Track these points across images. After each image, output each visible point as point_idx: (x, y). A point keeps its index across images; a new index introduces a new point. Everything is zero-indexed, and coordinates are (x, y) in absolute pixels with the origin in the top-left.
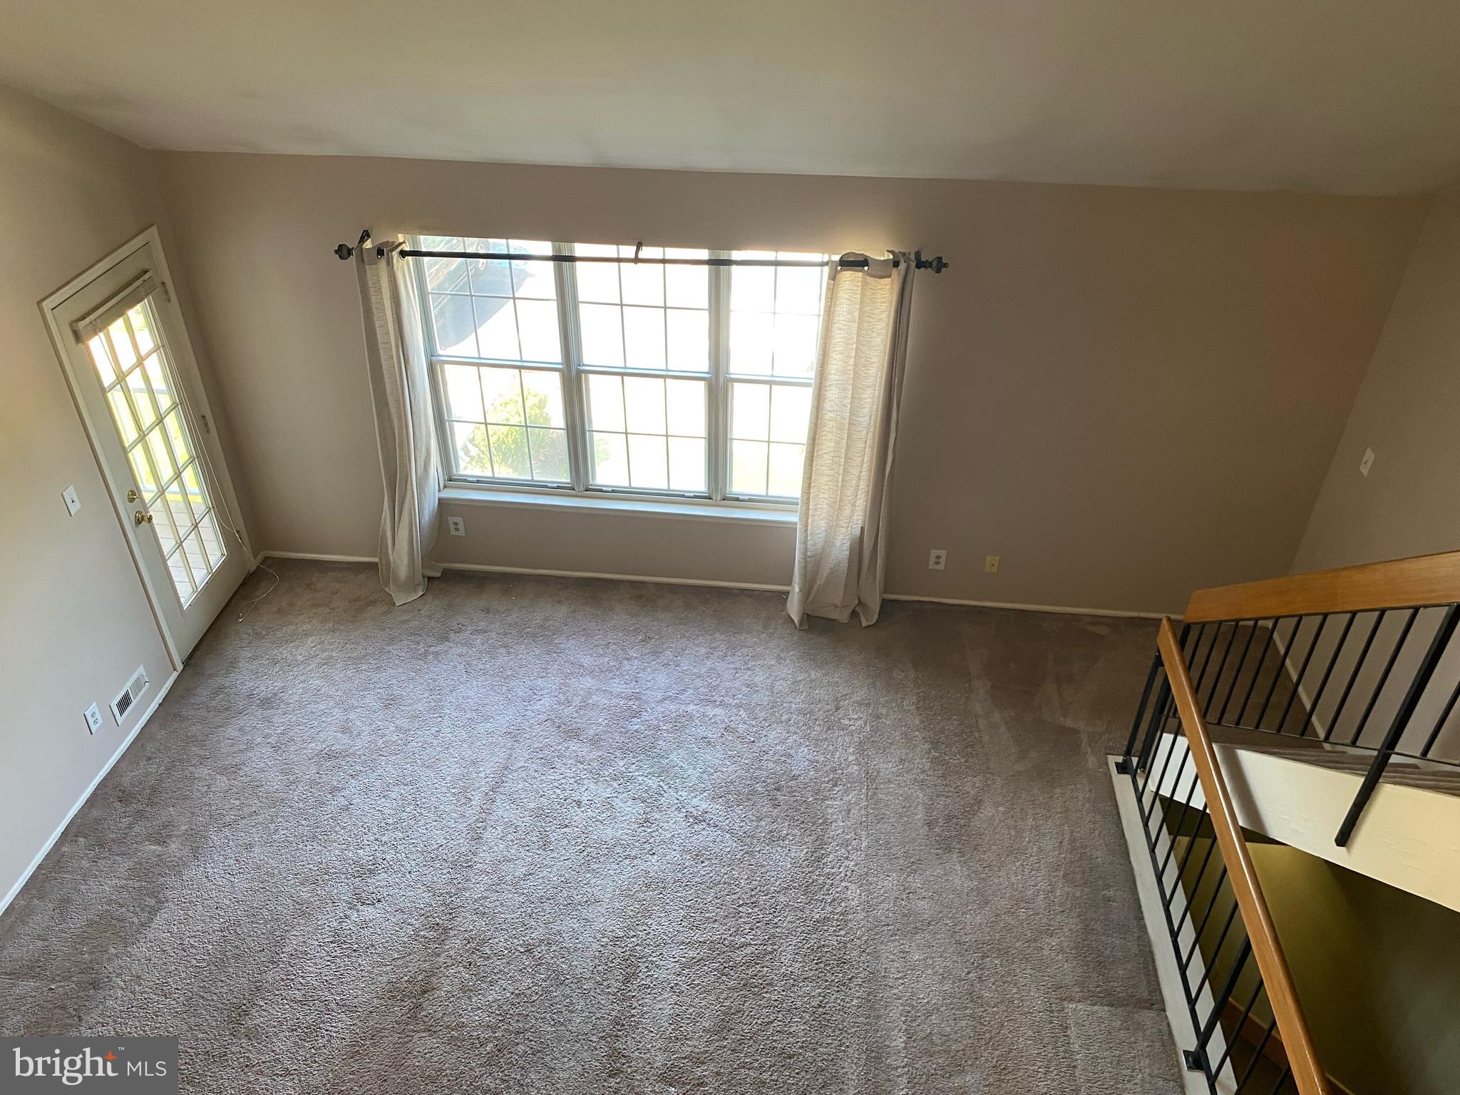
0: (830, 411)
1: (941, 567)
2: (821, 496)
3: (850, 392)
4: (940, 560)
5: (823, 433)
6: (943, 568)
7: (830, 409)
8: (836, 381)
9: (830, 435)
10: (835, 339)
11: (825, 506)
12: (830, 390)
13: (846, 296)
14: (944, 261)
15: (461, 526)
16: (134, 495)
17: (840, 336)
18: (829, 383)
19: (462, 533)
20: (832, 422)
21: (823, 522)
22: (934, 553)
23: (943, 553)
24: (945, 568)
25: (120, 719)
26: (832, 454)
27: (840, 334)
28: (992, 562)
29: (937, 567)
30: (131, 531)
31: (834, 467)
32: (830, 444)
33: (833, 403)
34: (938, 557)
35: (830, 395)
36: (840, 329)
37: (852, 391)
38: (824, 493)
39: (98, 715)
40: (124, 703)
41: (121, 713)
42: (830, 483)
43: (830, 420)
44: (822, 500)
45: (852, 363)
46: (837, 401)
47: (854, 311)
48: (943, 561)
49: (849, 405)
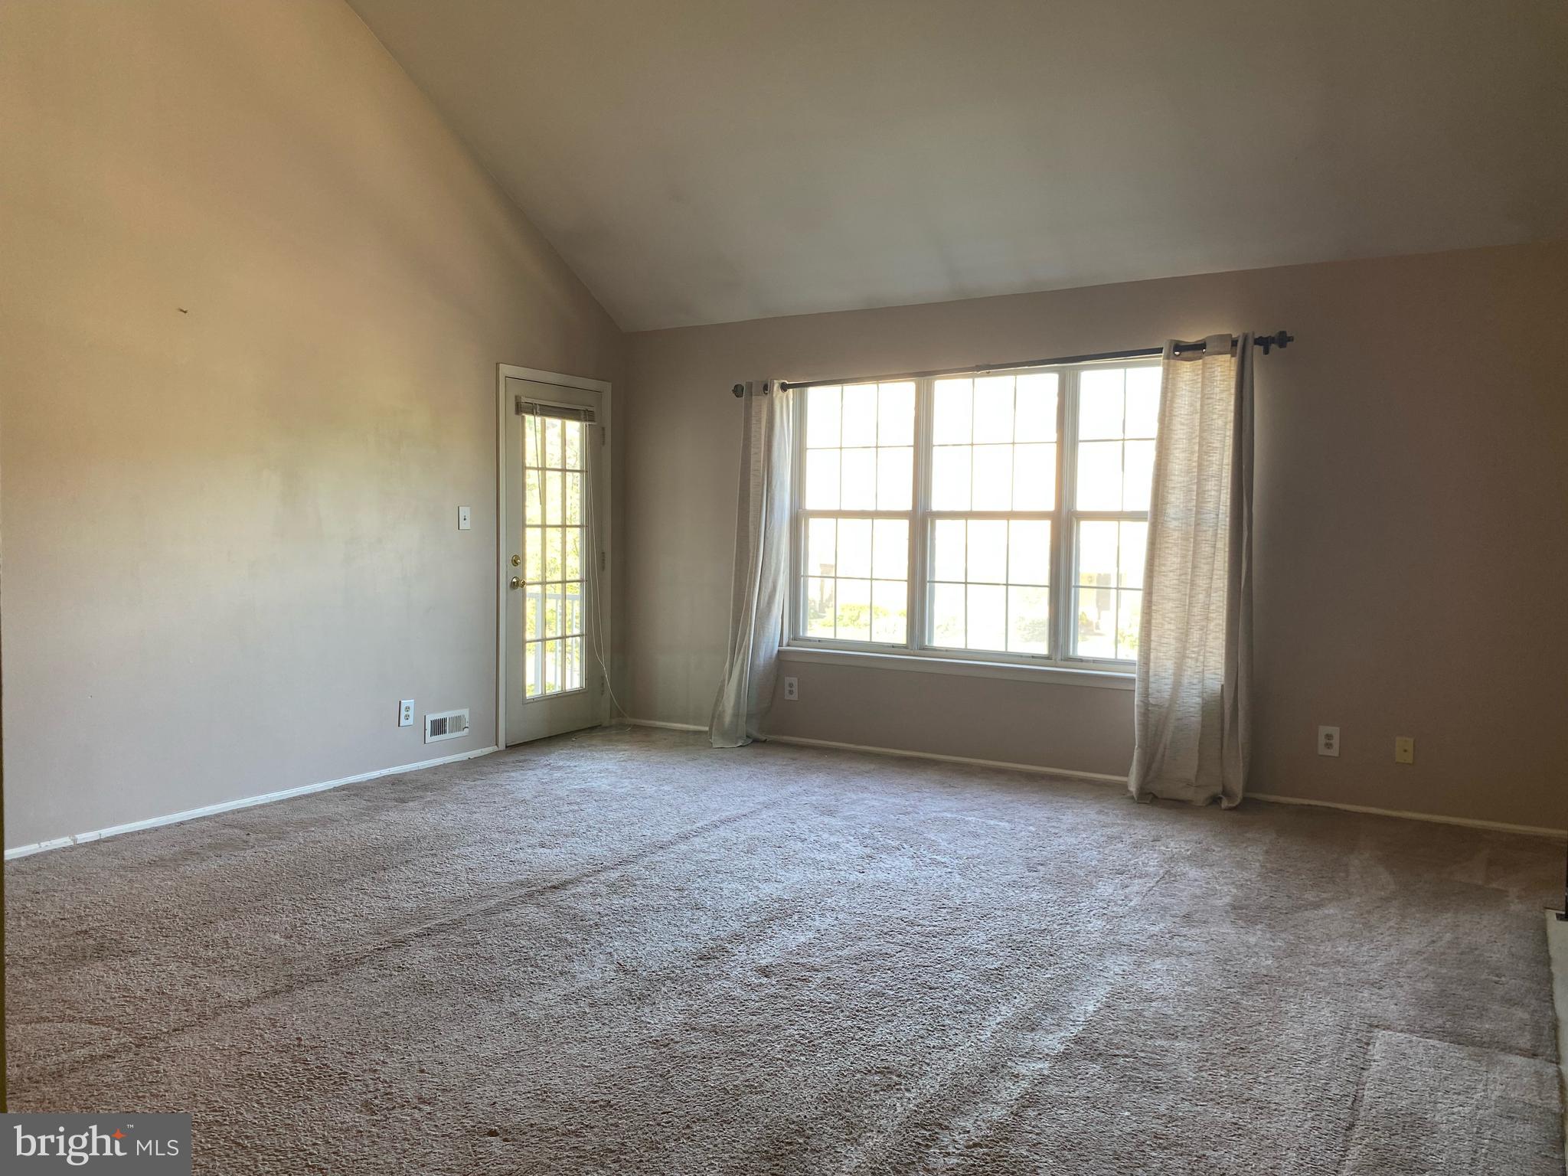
0: (1175, 519)
1: (1335, 752)
2: (1167, 626)
3: (1195, 493)
4: (1331, 741)
5: (1167, 545)
6: (1336, 754)
7: (1173, 516)
8: (1180, 483)
9: (1175, 549)
10: (1177, 434)
11: (1173, 641)
12: (1174, 493)
13: (1188, 388)
14: (1289, 335)
15: (795, 689)
16: (517, 561)
17: (1182, 431)
18: (1173, 486)
19: (795, 697)
20: (1177, 532)
21: (1170, 662)
22: (1324, 730)
23: (1335, 731)
24: (1340, 754)
25: (429, 739)
26: (1178, 572)
27: (1183, 429)
28: (1403, 748)
29: (1329, 753)
30: (505, 590)
31: (1181, 587)
32: (1175, 559)
33: (1178, 509)
34: (1329, 737)
35: (1173, 500)
36: (1182, 424)
37: (1197, 491)
38: (1170, 623)
39: (411, 713)
40: (439, 727)
41: (433, 733)
42: (1176, 610)
43: (1175, 530)
44: (1169, 632)
45: (1196, 459)
46: (1182, 506)
47: (1196, 402)
48: (1336, 742)
49: (1194, 509)
